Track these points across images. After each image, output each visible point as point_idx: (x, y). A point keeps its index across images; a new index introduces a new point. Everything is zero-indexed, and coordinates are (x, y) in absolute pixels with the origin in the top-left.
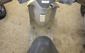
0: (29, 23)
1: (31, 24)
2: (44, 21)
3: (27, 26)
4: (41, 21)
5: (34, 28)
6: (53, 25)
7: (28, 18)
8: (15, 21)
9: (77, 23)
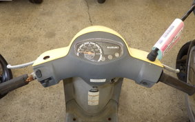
0: (63, 104)
1: (67, 110)
2: (97, 103)
3: (58, 112)
4: (90, 103)
5: (74, 120)
6: (119, 109)
7: (60, 93)
8: (31, 101)
9: (173, 101)
